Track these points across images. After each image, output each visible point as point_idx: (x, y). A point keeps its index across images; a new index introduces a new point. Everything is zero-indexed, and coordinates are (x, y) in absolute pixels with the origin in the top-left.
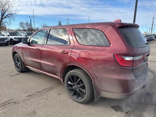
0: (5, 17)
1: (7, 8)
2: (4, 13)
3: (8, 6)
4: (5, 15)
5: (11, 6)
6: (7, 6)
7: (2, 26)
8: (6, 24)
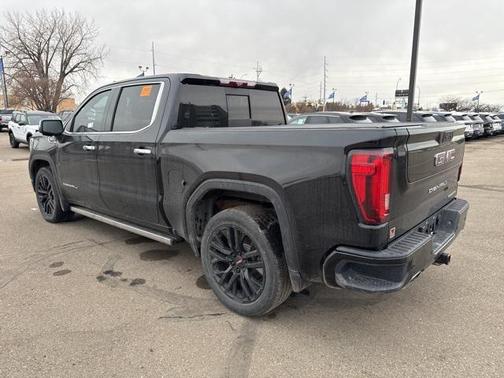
0: (71, 71)
1: (77, 45)
2: (70, 58)
3: (79, 39)
4: (72, 64)
5: (88, 36)
6: (77, 38)
7: (63, 95)
8: (74, 90)
